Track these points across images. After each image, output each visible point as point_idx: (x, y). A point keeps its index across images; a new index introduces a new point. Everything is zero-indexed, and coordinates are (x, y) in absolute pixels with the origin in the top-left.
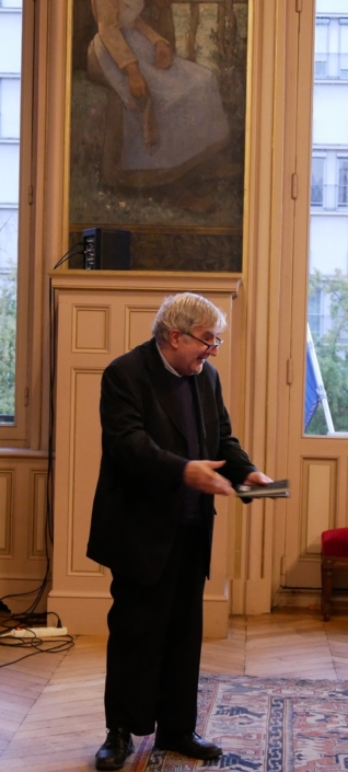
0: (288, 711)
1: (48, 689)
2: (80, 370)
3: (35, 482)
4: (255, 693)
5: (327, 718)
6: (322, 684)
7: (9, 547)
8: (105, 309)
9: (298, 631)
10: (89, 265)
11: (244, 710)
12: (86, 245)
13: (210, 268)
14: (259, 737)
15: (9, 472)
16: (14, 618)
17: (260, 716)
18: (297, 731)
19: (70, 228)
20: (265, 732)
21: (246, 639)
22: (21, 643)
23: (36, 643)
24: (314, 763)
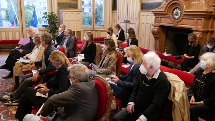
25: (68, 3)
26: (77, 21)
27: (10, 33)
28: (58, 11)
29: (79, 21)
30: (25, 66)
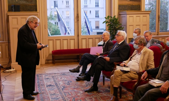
0: (55, 78)
1: (16, 79)
2: (13, 28)
3: (6, 47)
4: (49, 76)
5: (61, 78)
6: (58, 73)
7: (2, 57)
8: (17, 18)
9: (51, 66)
10: (13, 11)
11: (49, 78)
12: (12, 8)
13: (32, 11)
14: (53, 82)
15: (1, 45)
16: (4, 68)
17: (51, 79)
18: (58, 80)
19: (8, 5)
20: (53, 81)
21: (43, 68)
22: (8, 72)
23: (11, 72)
24: (62, 84)
25: (130, 4)
26: (143, 25)
27: (65, 42)
28: (119, 15)
29: (146, 25)
30: (124, 76)
